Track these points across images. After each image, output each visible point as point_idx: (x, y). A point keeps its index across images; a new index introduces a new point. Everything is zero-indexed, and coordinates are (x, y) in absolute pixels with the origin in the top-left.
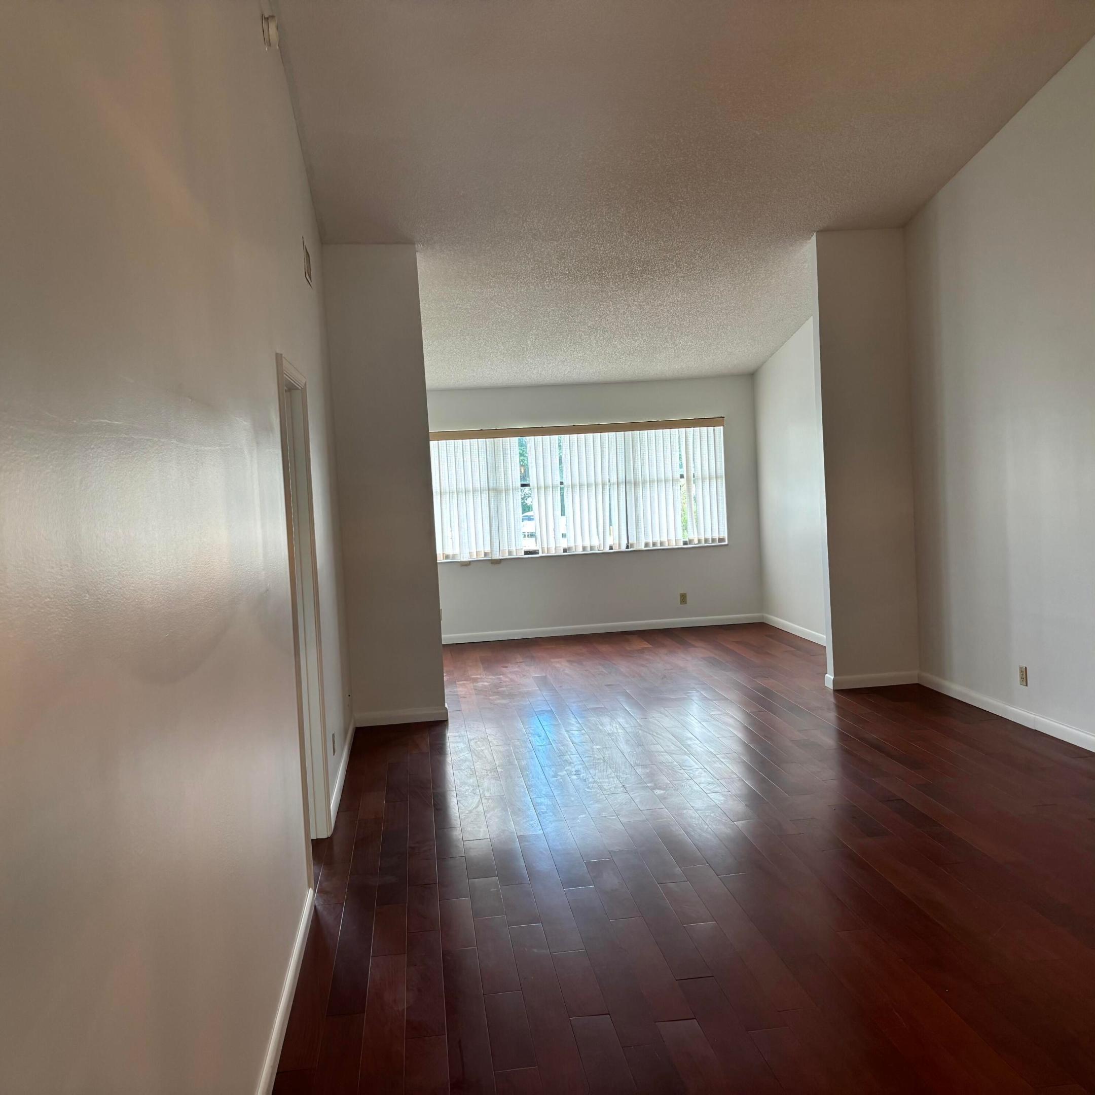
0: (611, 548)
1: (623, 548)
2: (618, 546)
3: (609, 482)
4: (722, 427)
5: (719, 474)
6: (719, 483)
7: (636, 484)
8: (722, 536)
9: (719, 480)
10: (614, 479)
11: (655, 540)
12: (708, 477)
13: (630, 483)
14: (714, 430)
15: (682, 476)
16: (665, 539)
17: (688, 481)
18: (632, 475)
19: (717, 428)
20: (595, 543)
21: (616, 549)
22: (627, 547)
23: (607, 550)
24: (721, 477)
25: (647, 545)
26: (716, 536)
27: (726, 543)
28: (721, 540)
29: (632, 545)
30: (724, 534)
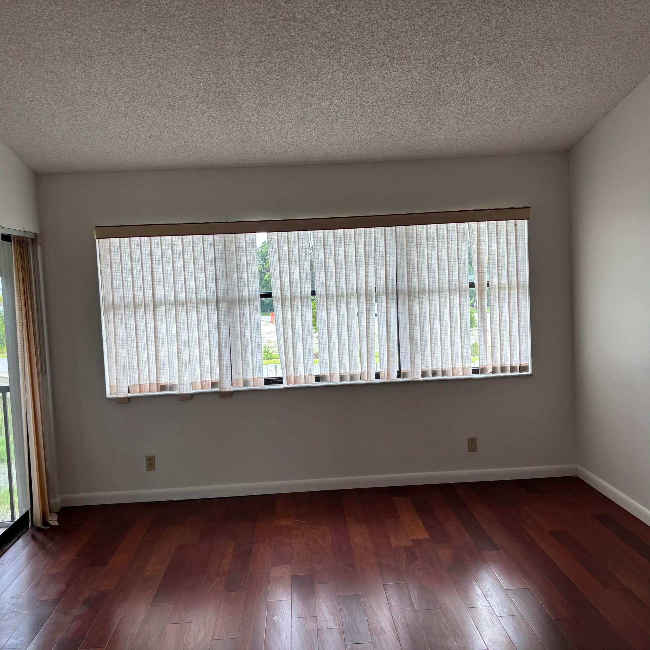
0: (377, 376)
1: (394, 378)
2: (386, 374)
3: (375, 292)
4: (526, 221)
5: (521, 283)
6: (521, 295)
7: (410, 293)
8: (524, 363)
9: (521, 290)
10: (382, 288)
11: (435, 368)
12: (507, 286)
13: (403, 293)
14: (516, 225)
15: (472, 285)
16: (448, 366)
17: (480, 290)
18: (406, 283)
19: (519, 222)
20: (357, 371)
21: (383, 379)
22: (399, 376)
23: (373, 380)
24: (524, 286)
25: (424, 374)
26: (517, 363)
27: (530, 372)
28: (523, 368)
29: (405, 375)
30: (527, 361)
